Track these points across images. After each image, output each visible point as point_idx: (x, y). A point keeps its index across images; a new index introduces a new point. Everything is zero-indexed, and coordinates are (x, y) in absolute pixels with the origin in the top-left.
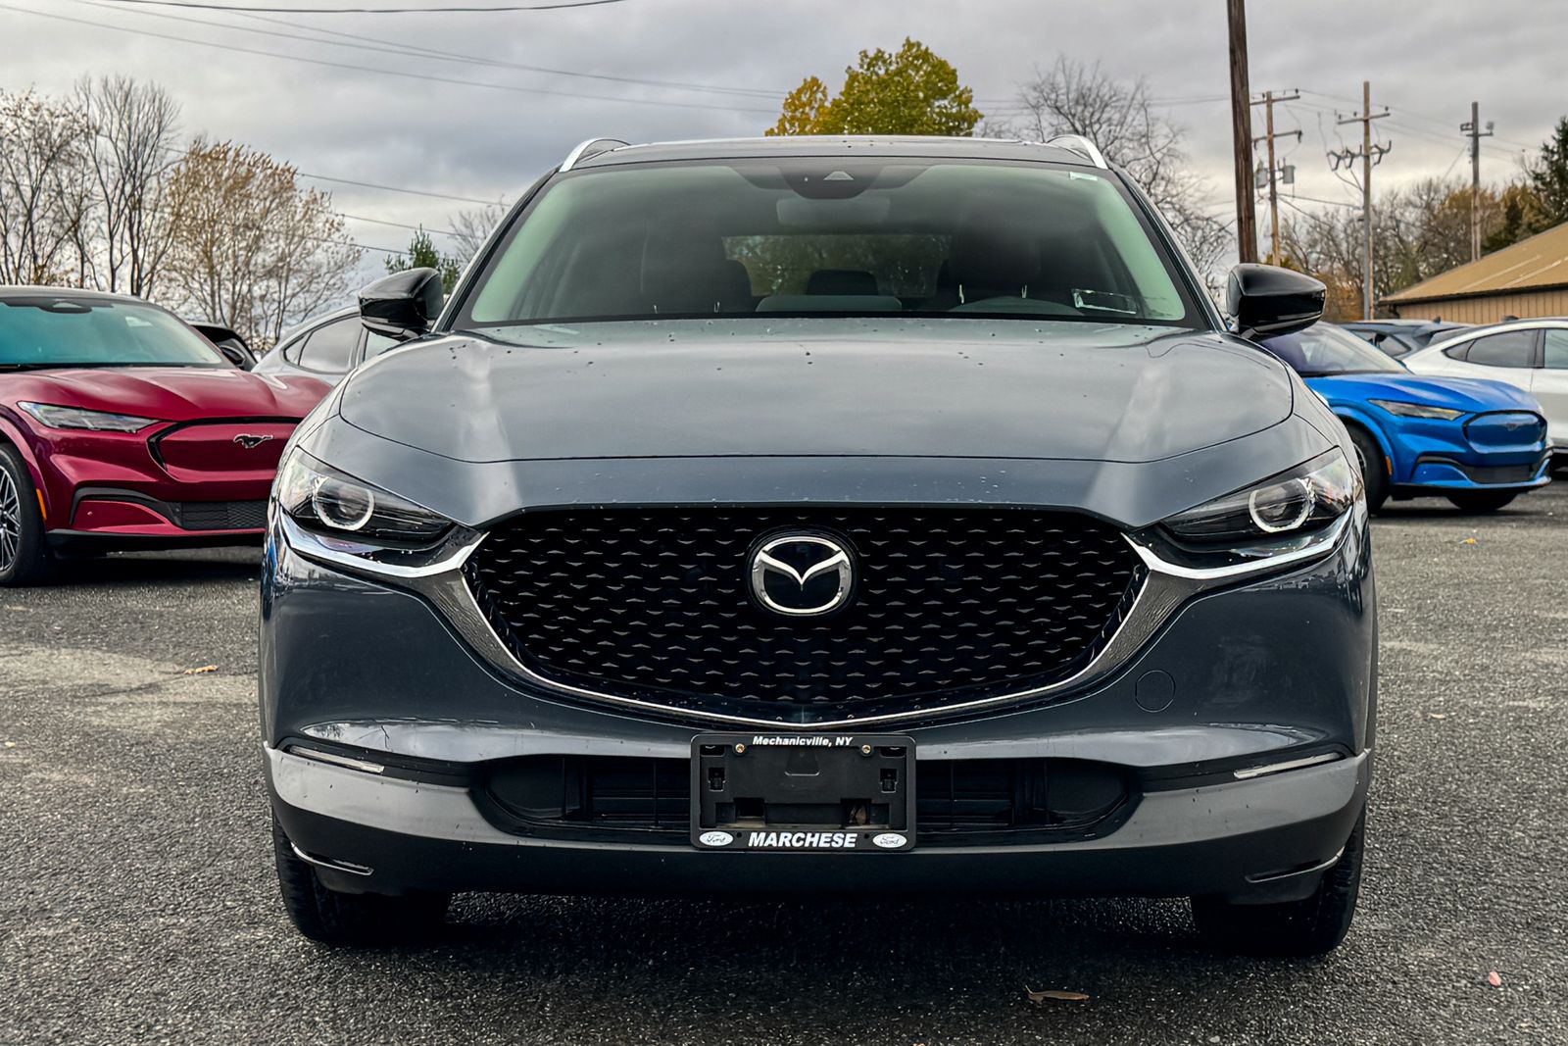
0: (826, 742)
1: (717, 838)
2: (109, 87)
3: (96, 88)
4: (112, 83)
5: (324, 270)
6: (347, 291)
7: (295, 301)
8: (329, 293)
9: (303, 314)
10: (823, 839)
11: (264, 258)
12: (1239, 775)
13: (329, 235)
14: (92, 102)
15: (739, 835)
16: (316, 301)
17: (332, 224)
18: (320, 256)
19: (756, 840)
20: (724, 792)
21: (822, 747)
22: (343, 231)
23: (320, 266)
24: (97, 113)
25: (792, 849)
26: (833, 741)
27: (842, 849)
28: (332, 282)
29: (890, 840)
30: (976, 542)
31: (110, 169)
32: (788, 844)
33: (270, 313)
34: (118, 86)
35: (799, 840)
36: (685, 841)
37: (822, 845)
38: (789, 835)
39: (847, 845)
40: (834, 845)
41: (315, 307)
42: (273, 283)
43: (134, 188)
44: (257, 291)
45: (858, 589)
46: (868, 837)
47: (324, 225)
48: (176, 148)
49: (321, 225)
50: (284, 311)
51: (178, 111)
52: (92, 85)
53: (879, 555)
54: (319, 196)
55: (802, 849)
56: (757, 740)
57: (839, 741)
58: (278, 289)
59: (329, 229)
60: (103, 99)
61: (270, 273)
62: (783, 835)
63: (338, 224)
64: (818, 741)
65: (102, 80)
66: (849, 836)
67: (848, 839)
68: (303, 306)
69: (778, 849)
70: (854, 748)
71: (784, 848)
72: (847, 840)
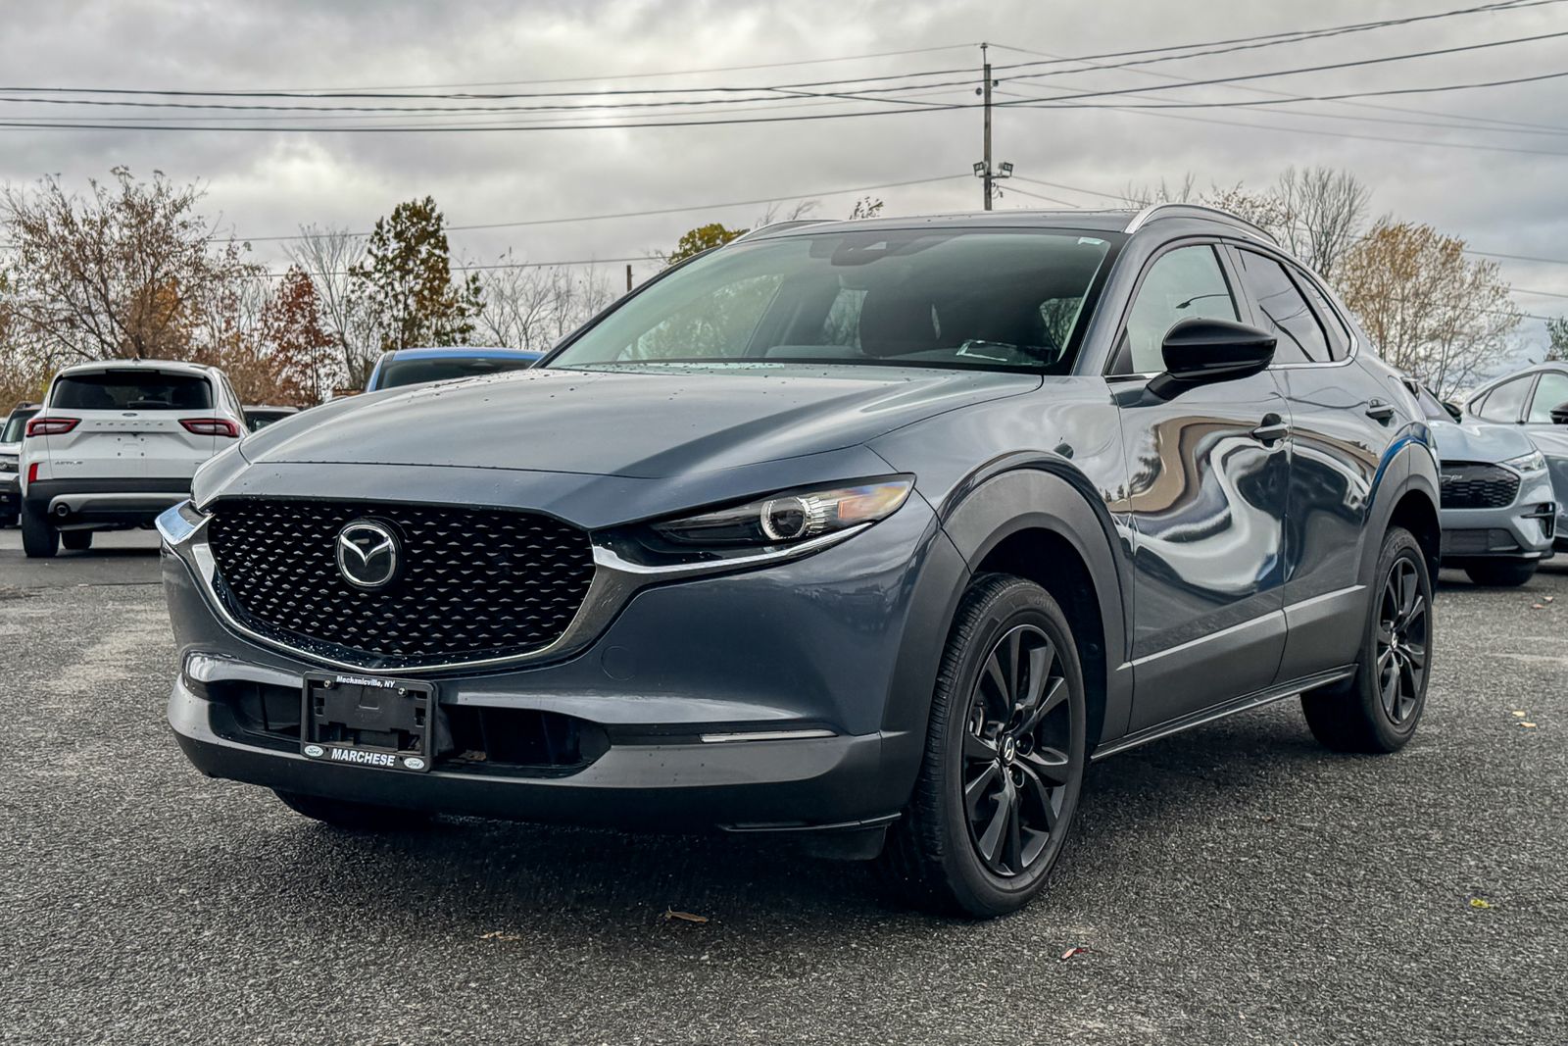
0: (379, 684)
1: (314, 751)
2: (1309, 179)
3: (1299, 179)
4: (1313, 174)
5: (1486, 332)
6: (1506, 351)
7: (1456, 361)
8: (1488, 353)
9: (1462, 372)
10: (375, 758)
11: (1430, 323)
12: (706, 739)
13: (1493, 301)
14: (1294, 192)
15: (327, 749)
16: (1476, 360)
17: (1497, 292)
18: (1483, 320)
19: (336, 754)
20: (322, 718)
21: (376, 687)
22: (1509, 297)
23: (1481, 328)
24: (1298, 200)
25: (357, 763)
26: (383, 683)
27: (386, 767)
28: (1492, 343)
29: (414, 763)
30: (481, 535)
31: (1305, 249)
32: (354, 760)
33: (1432, 371)
34: (1318, 176)
35: (361, 757)
36: (297, 749)
37: (374, 762)
38: (355, 753)
39: (389, 764)
40: (381, 763)
41: (1474, 366)
42: (1437, 345)
43: (1323, 265)
44: (1422, 352)
45: (403, 568)
46: (402, 759)
47: (1490, 292)
48: (1362, 227)
49: (1486, 292)
50: (1445, 369)
51: (1370, 196)
52: (1295, 179)
53: (417, 542)
54: (1488, 268)
55: (362, 764)
56: (340, 679)
57: (387, 684)
58: (1441, 350)
59: (1494, 296)
60: (1305, 189)
61: (1433, 337)
62: (352, 752)
63: (1503, 291)
64: (375, 683)
65: (1304, 172)
66: (390, 757)
67: (390, 760)
68: (1462, 365)
69: (348, 762)
70: (395, 689)
71: (351, 763)
72: (388, 760)
